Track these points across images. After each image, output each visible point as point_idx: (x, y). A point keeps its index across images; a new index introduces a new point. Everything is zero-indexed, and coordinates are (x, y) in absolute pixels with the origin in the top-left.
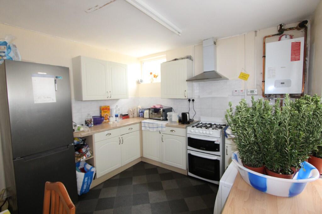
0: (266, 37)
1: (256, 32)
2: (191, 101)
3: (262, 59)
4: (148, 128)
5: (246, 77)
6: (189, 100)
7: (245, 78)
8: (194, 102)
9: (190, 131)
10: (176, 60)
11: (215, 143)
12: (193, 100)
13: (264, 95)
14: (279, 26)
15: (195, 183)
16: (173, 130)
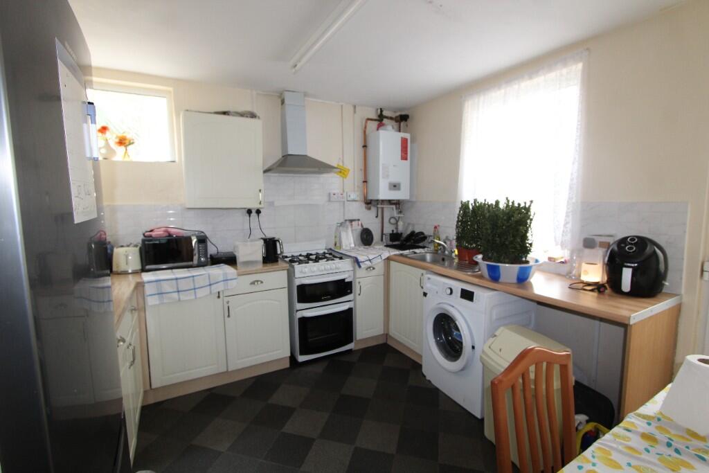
0: (368, 119)
1: (355, 107)
2: (254, 214)
3: (362, 150)
4: (175, 295)
5: (346, 173)
6: (249, 212)
7: (344, 174)
8: (260, 215)
9: (301, 272)
10: (224, 113)
11: (346, 281)
12: (258, 212)
13: (369, 203)
14: (379, 110)
15: (319, 368)
16: (257, 281)
